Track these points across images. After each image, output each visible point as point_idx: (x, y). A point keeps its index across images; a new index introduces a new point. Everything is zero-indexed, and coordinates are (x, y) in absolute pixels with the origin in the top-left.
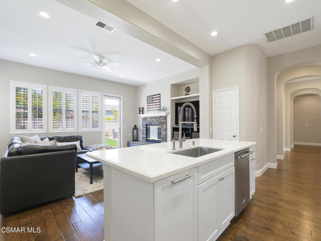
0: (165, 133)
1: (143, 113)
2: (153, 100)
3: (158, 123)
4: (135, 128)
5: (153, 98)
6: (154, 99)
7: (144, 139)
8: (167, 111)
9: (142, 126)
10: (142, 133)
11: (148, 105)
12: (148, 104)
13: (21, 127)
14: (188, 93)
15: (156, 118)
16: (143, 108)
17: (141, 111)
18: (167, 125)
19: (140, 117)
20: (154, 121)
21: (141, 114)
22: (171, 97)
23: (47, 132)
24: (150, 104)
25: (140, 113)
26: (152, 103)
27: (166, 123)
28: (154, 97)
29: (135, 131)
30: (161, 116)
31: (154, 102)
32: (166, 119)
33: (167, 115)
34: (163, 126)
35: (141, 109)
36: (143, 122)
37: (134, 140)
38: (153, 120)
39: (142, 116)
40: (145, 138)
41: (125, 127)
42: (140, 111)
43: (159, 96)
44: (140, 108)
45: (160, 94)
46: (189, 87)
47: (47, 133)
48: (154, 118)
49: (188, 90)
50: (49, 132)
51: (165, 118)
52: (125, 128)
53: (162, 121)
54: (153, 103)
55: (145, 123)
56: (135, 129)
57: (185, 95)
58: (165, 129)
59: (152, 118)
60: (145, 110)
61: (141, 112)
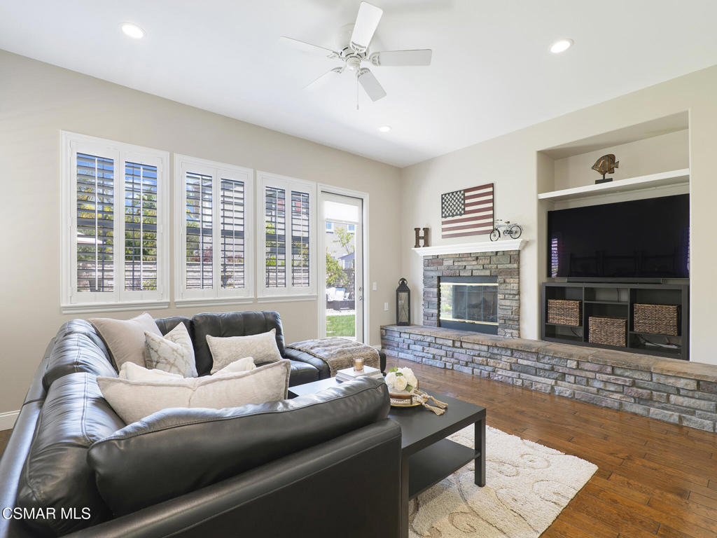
0: (515, 304)
1: (427, 244)
2: (464, 204)
3: (487, 273)
4: (403, 287)
5: (464, 199)
6: (467, 201)
7: (433, 318)
8: (525, 237)
9: (425, 283)
10: (422, 302)
11: (444, 220)
12: (446, 217)
13: (92, 282)
14: (608, 176)
15: (477, 258)
16: (426, 230)
17: (423, 238)
18: (521, 279)
19: (418, 255)
20: (467, 267)
21: (422, 248)
22: (540, 191)
23: (168, 300)
24: (453, 216)
25: (417, 245)
26: (461, 214)
27: (519, 274)
28: (467, 194)
29: (404, 295)
30: (497, 252)
31: (467, 209)
32: (518, 261)
33: (524, 248)
34: (507, 280)
35: (422, 233)
36: (425, 270)
37: (399, 324)
38: (464, 264)
39: (423, 252)
40: (435, 318)
41: (375, 284)
42: (418, 238)
43: (490, 189)
44: (419, 229)
45: (492, 185)
46: (611, 158)
47: (168, 304)
48: (470, 259)
49: (608, 165)
50: (176, 300)
51: (515, 257)
52: (375, 288)
53: (499, 266)
54: (466, 213)
55: (435, 274)
56: (404, 291)
57: (598, 182)
58: (514, 292)
59: (460, 257)
60: (436, 235)
61: (422, 242)
